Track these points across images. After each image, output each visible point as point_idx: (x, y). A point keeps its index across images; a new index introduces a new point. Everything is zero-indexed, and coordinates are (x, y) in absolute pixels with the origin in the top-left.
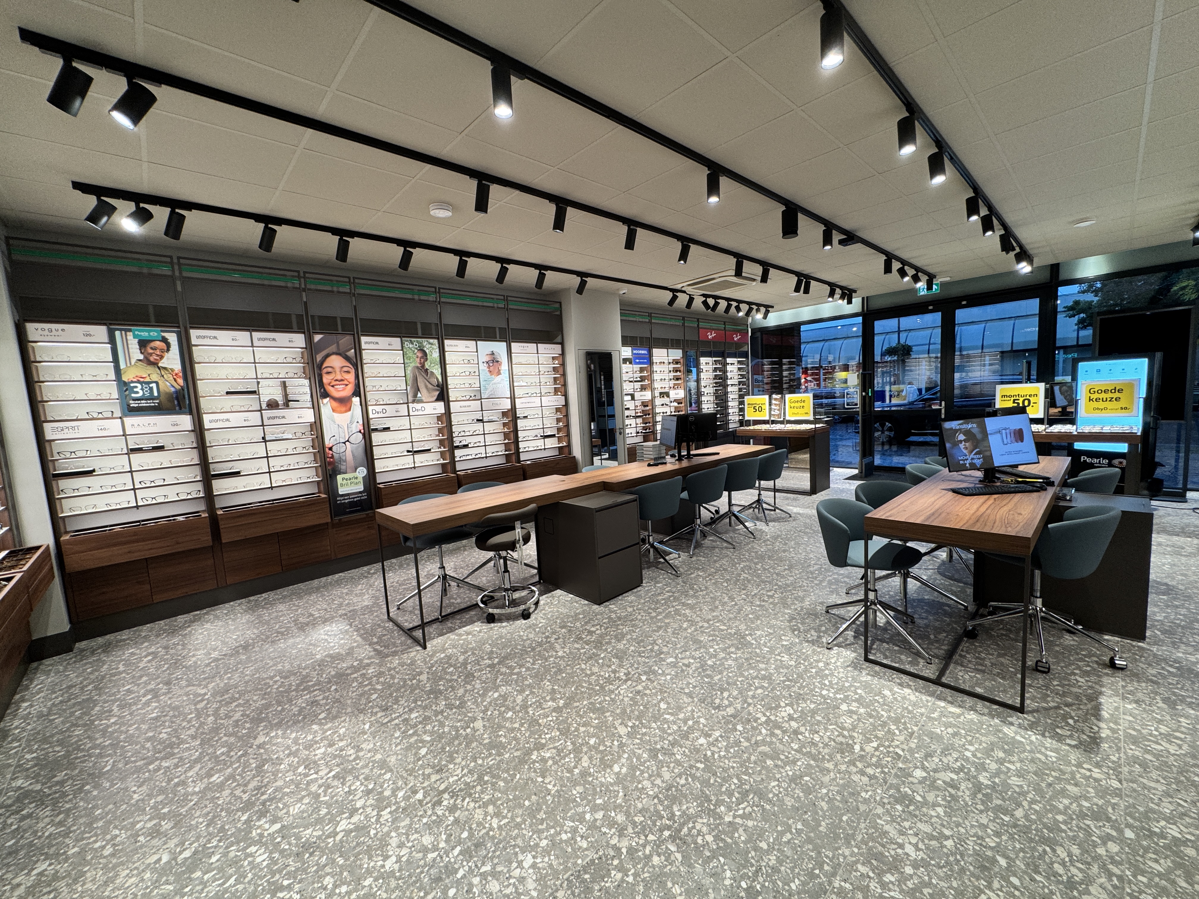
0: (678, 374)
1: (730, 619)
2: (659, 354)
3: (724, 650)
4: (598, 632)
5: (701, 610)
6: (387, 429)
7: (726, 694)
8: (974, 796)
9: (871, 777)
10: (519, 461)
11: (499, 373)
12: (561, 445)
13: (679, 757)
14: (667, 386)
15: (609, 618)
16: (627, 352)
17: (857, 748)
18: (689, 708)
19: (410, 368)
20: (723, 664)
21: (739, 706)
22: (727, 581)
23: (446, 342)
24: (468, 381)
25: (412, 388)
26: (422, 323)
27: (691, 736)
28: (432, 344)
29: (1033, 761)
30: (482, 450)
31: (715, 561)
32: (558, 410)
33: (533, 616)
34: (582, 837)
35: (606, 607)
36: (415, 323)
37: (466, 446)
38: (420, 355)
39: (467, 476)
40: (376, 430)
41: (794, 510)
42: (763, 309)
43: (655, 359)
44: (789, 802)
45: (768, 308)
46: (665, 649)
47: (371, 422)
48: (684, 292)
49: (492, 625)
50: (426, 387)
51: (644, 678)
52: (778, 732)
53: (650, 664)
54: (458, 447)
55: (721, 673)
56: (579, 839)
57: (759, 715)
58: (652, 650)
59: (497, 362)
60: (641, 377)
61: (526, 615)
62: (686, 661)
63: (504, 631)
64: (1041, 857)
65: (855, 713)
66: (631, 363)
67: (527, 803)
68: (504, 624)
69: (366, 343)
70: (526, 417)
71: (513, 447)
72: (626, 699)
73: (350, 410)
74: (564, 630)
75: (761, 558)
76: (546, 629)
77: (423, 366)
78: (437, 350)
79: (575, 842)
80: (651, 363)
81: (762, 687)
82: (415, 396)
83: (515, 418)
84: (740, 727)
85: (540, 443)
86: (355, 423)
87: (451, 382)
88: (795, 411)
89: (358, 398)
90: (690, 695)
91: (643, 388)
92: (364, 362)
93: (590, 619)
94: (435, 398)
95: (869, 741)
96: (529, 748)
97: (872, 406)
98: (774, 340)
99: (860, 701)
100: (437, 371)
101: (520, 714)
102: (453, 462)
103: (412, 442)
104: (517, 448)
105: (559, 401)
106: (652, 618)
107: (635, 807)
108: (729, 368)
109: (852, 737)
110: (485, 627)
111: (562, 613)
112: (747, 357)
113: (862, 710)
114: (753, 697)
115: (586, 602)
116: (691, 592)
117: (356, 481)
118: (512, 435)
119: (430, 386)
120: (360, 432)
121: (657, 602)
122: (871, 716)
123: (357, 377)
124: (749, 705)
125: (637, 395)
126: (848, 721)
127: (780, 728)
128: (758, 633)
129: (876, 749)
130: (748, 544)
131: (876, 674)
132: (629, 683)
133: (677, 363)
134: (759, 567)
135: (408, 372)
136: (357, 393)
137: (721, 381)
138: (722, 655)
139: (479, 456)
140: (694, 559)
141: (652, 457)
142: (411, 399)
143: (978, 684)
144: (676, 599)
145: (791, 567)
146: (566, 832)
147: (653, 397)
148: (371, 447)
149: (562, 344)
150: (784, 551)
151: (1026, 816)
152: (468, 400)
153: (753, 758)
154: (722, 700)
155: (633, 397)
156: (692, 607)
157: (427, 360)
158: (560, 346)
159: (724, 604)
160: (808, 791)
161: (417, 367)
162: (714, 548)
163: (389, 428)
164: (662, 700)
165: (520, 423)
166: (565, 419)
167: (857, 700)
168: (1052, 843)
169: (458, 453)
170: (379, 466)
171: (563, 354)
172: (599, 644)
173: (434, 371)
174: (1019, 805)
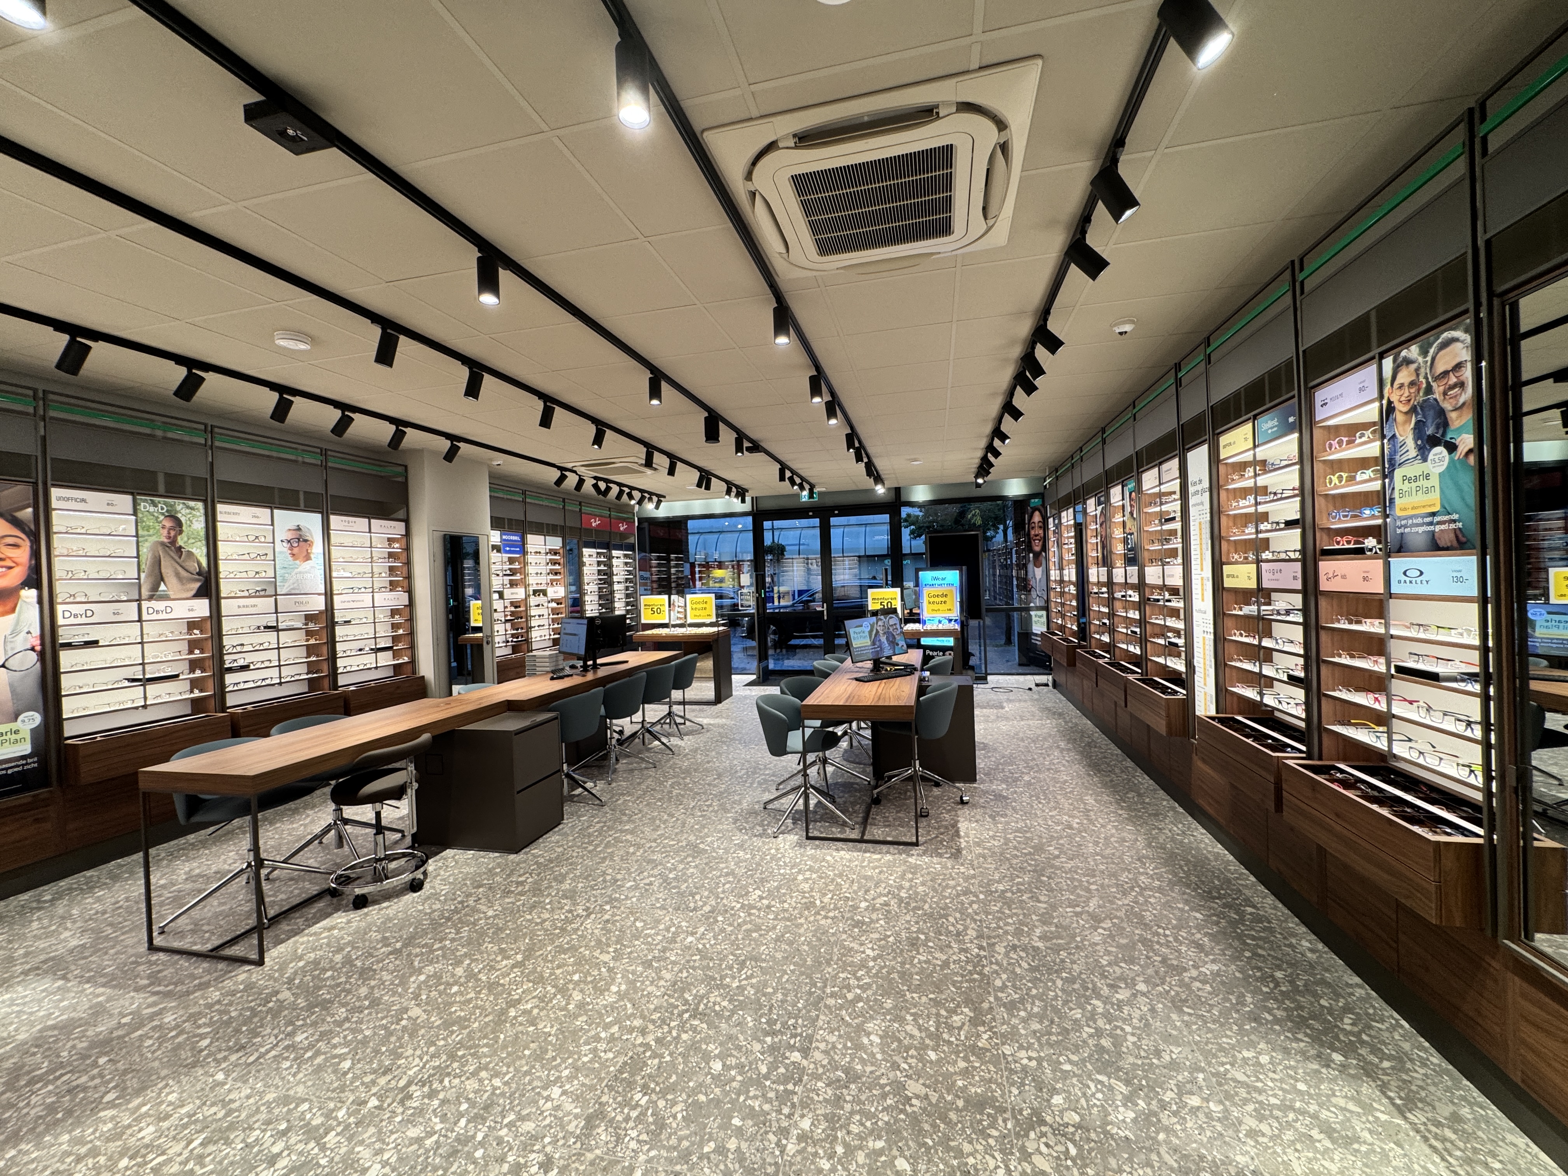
0: (557, 567)
1: (677, 834)
2: (534, 542)
3: (681, 862)
4: (530, 880)
5: (643, 832)
6: (94, 644)
7: (698, 897)
8: (899, 906)
9: (832, 918)
10: (335, 686)
11: (308, 558)
12: (400, 661)
13: (673, 958)
14: (544, 582)
15: (536, 863)
16: (495, 537)
17: (818, 902)
18: (667, 919)
19: (147, 544)
20: (685, 874)
21: (713, 903)
22: (660, 800)
23: (220, 507)
24: (252, 567)
25: (146, 577)
26: (167, 475)
27: (678, 939)
28: (192, 508)
29: (928, 873)
30: (274, 673)
31: (639, 784)
32: (394, 612)
33: (427, 886)
34: (605, 1052)
35: (526, 853)
36: (154, 474)
37: (245, 668)
38: (168, 524)
39: (247, 715)
40: (68, 646)
41: (705, 721)
42: (655, 499)
43: (530, 548)
44: (779, 955)
45: (660, 498)
46: (619, 877)
47: (61, 631)
48: (575, 472)
49: (366, 910)
50: (177, 575)
51: (607, 907)
52: (753, 911)
53: (609, 893)
54: (230, 670)
55: (686, 881)
56: (602, 1054)
57: (734, 904)
58: (604, 881)
59: (306, 541)
60: (510, 569)
61: (416, 886)
62: (646, 881)
63: (390, 912)
64: (942, 926)
65: (810, 879)
66: (499, 551)
67: (527, 1052)
68: (385, 905)
69: (59, 499)
70: (347, 622)
71: (325, 667)
72: (596, 931)
73: (13, 610)
74: (481, 890)
75: (687, 772)
76: (454, 894)
77: (173, 542)
78: (202, 519)
79: (600, 1058)
80: (524, 552)
81: (729, 882)
82: (155, 588)
83: (331, 624)
84: (720, 918)
85: (369, 660)
86: (23, 634)
87: (224, 568)
88: (697, 613)
89: (33, 592)
90: (663, 908)
91: (513, 584)
92: (55, 529)
93: (512, 871)
94: (193, 592)
95: (825, 895)
96: (502, 1009)
97: (765, 608)
98: (661, 533)
99: (811, 869)
100: (200, 552)
101: (470, 985)
102: (221, 692)
103: (143, 664)
104: (334, 668)
105: (400, 599)
106: (590, 852)
107: (648, 1009)
108: (615, 562)
109: (812, 897)
110: (355, 916)
111: (468, 873)
112: (633, 550)
113: (814, 876)
114: (723, 892)
115: (497, 854)
116: (625, 818)
117: (14, 737)
118: (325, 650)
119: (184, 573)
120: (33, 649)
121: (590, 835)
122: (821, 878)
123: (35, 554)
124: (722, 899)
125: (507, 593)
126: (806, 887)
127: (755, 908)
128: (709, 839)
129: (832, 899)
130: (668, 761)
131: (817, 847)
132: (593, 916)
133: (555, 554)
134: (688, 780)
135: (144, 550)
136: (33, 580)
137: (606, 577)
138: (681, 866)
139: (268, 682)
140: (614, 785)
141: (548, 669)
142: (145, 593)
143: (888, 835)
144: (610, 828)
145: (720, 776)
146: (586, 1055)
147: (527, 596)
148: (56, 674)
149: (407, 521)
150: (708, 762)
151: (931, 907)
152: (250, 597)
153: (740, 937)
154: (695, 902)
155: (501, 595)
156: (632, 832)
157: (181, 532)
158: (403, 524)
159: (665, 822)
160: (790, 943)
161: (163, 544)
162: (632, 770)
163: (96, 642)
164: (636, 920)
165: (339, 631)
166: (408, 624)
167: (808, 870)
168: (946, 916)
169: (229, 679)
170: (69, 707)
171: (408, 534)
172: (537, 890)
173: (194, 550)
174: (925, 902)
